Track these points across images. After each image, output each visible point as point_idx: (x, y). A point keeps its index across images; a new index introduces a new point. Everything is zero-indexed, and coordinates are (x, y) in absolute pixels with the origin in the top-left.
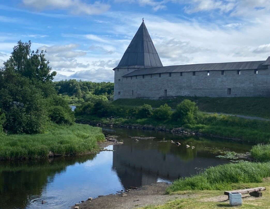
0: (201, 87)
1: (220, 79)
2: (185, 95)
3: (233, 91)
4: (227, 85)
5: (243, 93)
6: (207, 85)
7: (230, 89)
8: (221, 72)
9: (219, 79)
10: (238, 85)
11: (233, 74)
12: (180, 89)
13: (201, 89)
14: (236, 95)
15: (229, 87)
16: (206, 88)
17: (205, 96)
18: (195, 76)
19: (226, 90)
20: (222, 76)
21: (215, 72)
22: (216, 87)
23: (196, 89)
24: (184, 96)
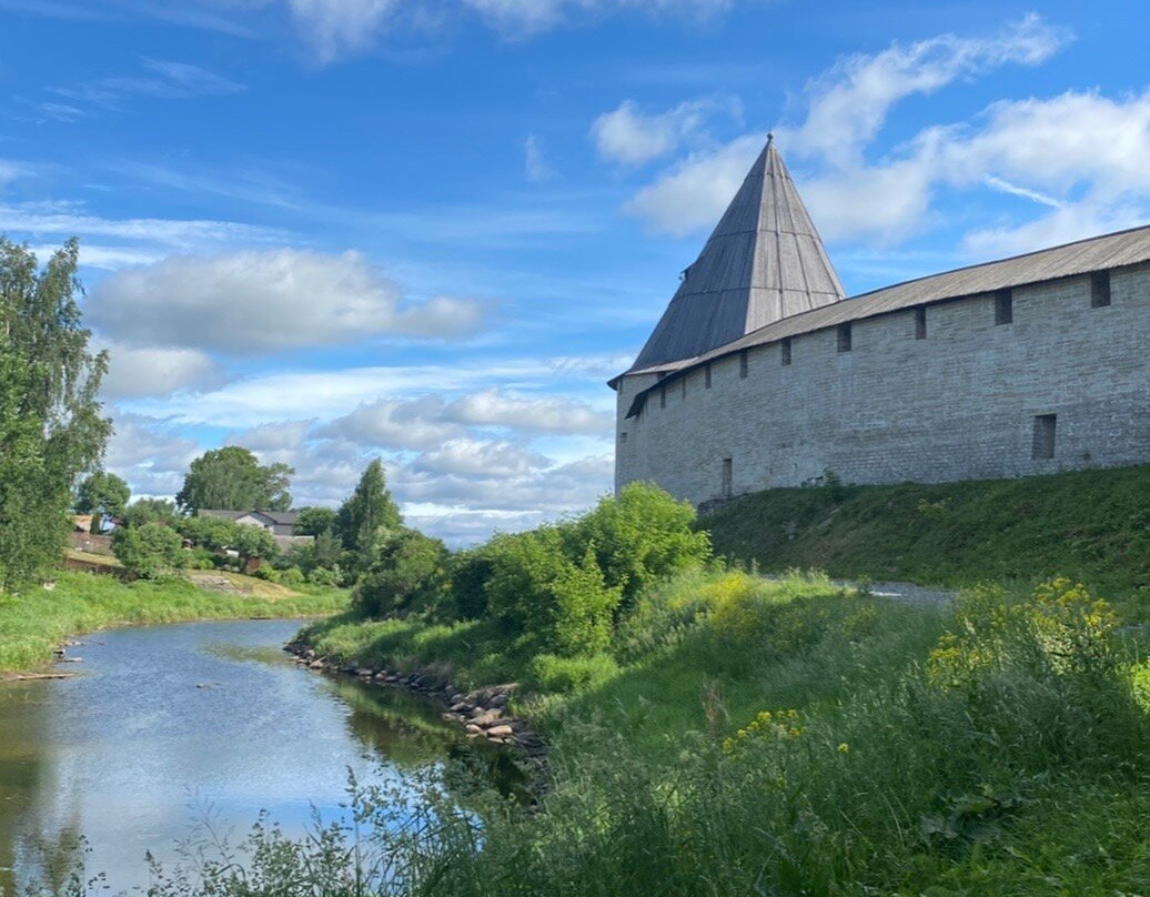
0: (883, 424)
1: (986, 358)
2: (803, 483)
3: (1065, 428)
4: (1030, 389)
5: (1130, 441)
6: (916, 404)
7: (1050, 419)
8: (990, 309)
9: (982, 354)
10: (1100, 388)
11: (1068, 310)
12: (784, 446)
13: (881, 435)
14: (1087, 456)
15: (1044, 407)
16: (911, 423)
17: (903, 480)
18: (848, 355)
19: (1028, 429)
20: (998, 333)
21: (961, 311)
22: (965, 414)
23: (852, 437)
24: (800, 486)
